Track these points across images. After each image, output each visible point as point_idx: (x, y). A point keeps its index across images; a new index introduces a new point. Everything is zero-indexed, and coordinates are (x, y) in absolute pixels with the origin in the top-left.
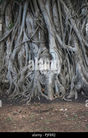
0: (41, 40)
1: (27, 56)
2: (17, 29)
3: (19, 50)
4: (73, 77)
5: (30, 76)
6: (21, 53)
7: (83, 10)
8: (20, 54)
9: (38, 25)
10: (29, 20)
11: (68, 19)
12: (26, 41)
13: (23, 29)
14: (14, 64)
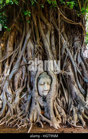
1: (23, 78)
2: (17, 53)
3: (16, 72)
5: (25, 97)
6: (18, 75)
7: (75, 43)
9: (38, 50)
10: (30, 45)
11: (64, 48)
12: (24, 64)
13: (23, 54)
14: (10, 85)
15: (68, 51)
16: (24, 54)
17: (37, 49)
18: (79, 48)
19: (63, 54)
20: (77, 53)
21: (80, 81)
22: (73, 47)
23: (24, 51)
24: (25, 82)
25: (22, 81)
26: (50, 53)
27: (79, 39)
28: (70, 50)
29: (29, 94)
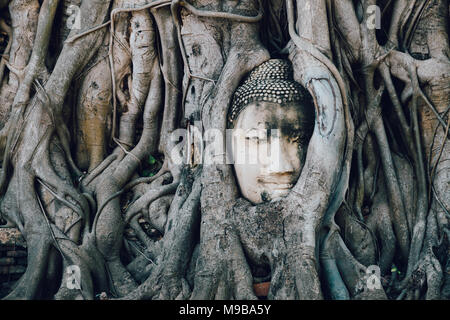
0: (242, 7)
3: (91, 54)
4: (421, 224)
5: (153, 206)
6: (106, 75)
8: (99, 76)
12: (142, 4)
14: (55, 133)
29: (171, 192)
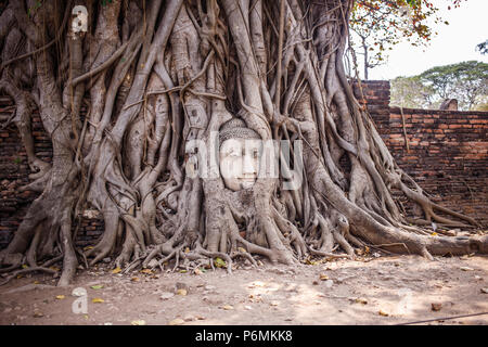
0: (217, 92)
2: (136, 51)
3: (135, 115)
5: (170, 197)
6: (143, 127)
7: (323, 31)
9: (213, 47)
10: (186, 29)
11: (292, 44)
12: (163, 90)
13: (156, 55)
14: (116, 159)
15: (303, 57)
16: (160, 57)
17: (210, 43)
18: (333, 49)
19: (287, 63)
20: (326, 61)
21: (332, 147)
22: (317, 41)
23: (161, 46)
24: (163, 149)
25: (154, 146)
26: (251, 59)
27: (333, 19)
28: (309, 51)
29: (180, 189)
